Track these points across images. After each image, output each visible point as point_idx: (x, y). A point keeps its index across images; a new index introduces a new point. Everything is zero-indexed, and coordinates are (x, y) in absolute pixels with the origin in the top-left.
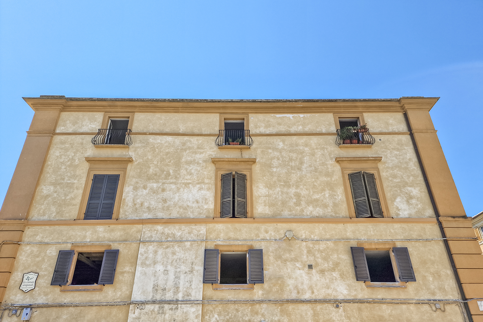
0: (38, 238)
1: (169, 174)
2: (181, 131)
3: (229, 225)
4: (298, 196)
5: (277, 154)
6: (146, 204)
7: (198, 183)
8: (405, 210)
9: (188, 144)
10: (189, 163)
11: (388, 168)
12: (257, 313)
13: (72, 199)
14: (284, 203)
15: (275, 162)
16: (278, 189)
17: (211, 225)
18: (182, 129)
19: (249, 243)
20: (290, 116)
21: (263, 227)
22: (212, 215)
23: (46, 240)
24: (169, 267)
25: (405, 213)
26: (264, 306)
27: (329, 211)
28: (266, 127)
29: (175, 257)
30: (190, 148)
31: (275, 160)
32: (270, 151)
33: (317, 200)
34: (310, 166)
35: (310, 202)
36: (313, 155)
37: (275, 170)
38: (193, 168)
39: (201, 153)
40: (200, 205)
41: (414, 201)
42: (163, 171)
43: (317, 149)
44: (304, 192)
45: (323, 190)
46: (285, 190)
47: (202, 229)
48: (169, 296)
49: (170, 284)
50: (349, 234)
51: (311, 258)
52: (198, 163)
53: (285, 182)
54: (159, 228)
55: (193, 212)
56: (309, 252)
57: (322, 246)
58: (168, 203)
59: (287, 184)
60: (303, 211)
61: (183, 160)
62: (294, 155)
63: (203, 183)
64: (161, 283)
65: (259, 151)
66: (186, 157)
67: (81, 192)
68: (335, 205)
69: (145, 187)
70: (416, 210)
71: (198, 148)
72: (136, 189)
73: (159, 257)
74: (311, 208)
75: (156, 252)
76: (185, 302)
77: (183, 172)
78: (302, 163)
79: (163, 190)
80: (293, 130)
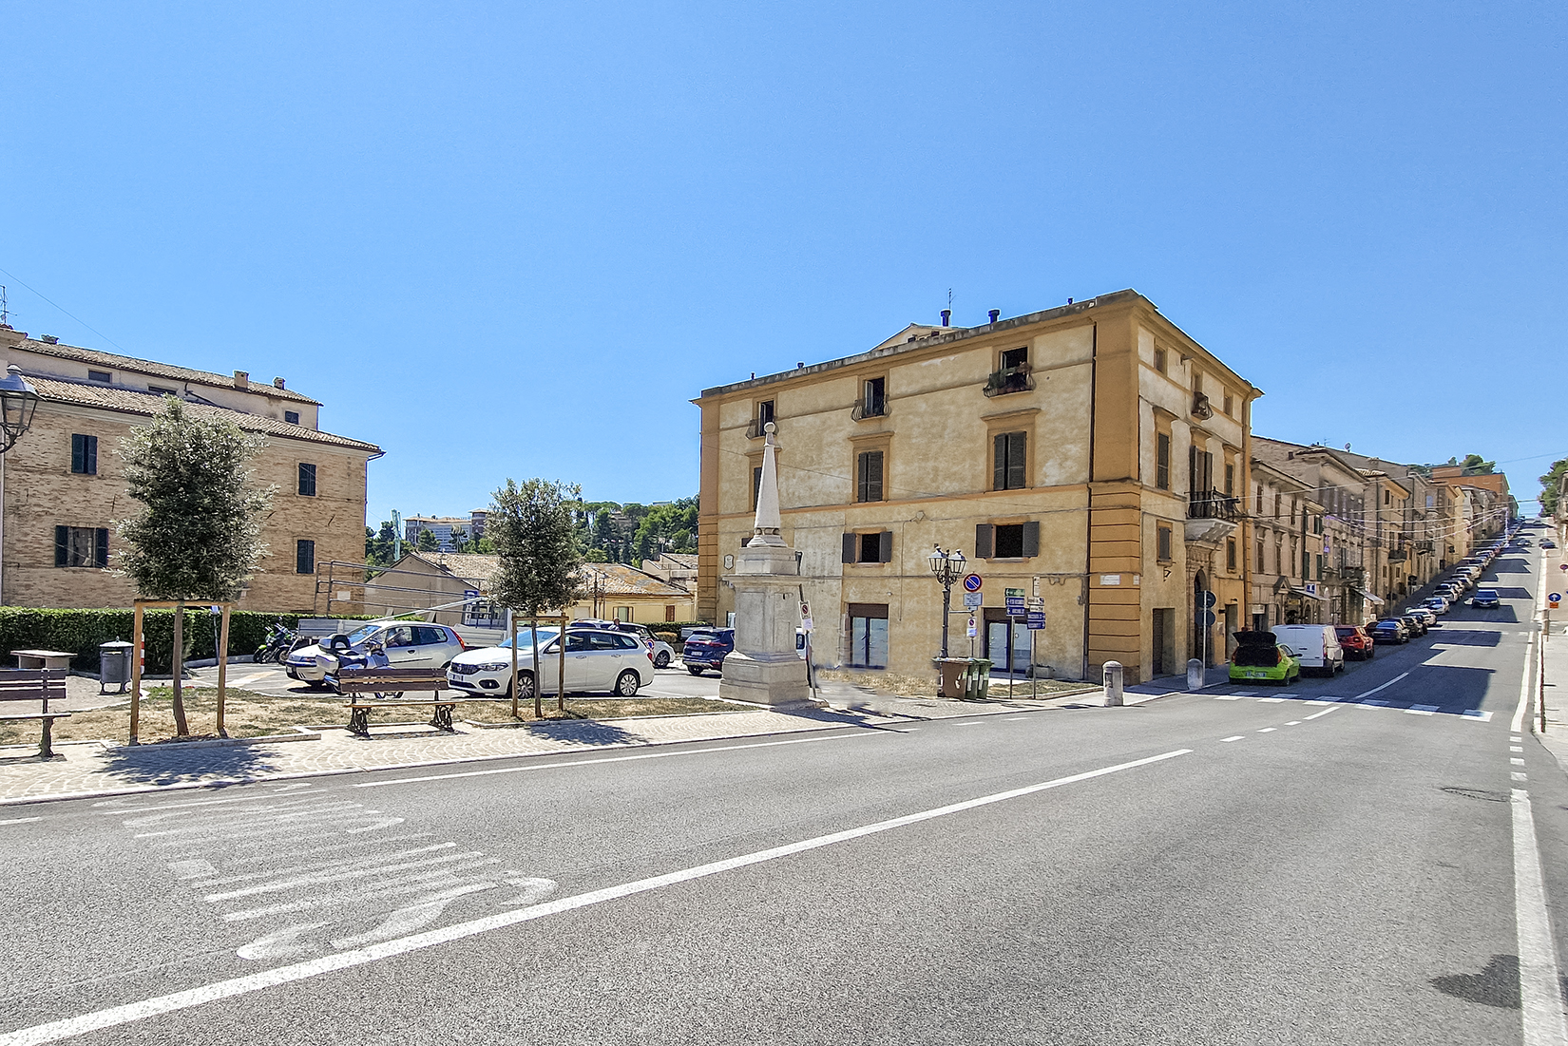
0: (728, 529)
1: (813, 460)
2: (821, 408)
3: (866, 509)
4: (936, 470)
5: (918, 420)
6: (796, 493)
7: (840, 467)
8: (1053, 476)
9: (829, 422)
10: (830, 444)
11: (1047, 421)
12: (885, 586)
13: (743, 493)
14: (920, 480)
15: (916, 431)
16: (916, 464)
17: (849, 510)
18: (822, 404)
19: (883, 526)
20: (937, 361)
21: (896, 508)
22: (851, 500)
23: (733, 530)
24: (817, 550)
25: (1050, 481)
26: (892, 580)
27: (966, 486)
28: (909, 384)
29: (821, 541)
30: (830, 427)
31: (915, 429)
32: (911, 417)
33: (955, 474)
34: (954, 431)
35: (948, 477)
36: (958, 415)
37: (914, 441)
38: (834, 449)
39: (841, 431)
40: (841, 489)
41: (1069, 463)
42: (807, 457)
43: (965, 406)
44: (942, 465)
45: (964, 460)
46: (923, 465)
47: (841, 515)
48: (818, 573)
49: (819, 563)
50: (982, 510)
51: (939, 537)
52: (839, 444)
53: (924, 455)
54: (808, 515)
55: (834, 498)
56: (938, 531)
57: (952, 524)
58: (814, 490)
59: (926, 458)
60: (939, 488)
61: (825, 442)
62: (936, 419)
63: (844, 466)
64: (812, 563)
65: (898, 420)
66: (828, 438)
67: (748, 486)
68: (974, 477)
69: (794, 477)
70: (1068, 475)
71: (838, 425)
72: (787, 479)
73: (809, 542)
74: (947, 484)
75: (807, 537)
76: (830, 577)
77: (825, 456)
78: (944, 428)
79: (809, 477)
80: (939, 383)
